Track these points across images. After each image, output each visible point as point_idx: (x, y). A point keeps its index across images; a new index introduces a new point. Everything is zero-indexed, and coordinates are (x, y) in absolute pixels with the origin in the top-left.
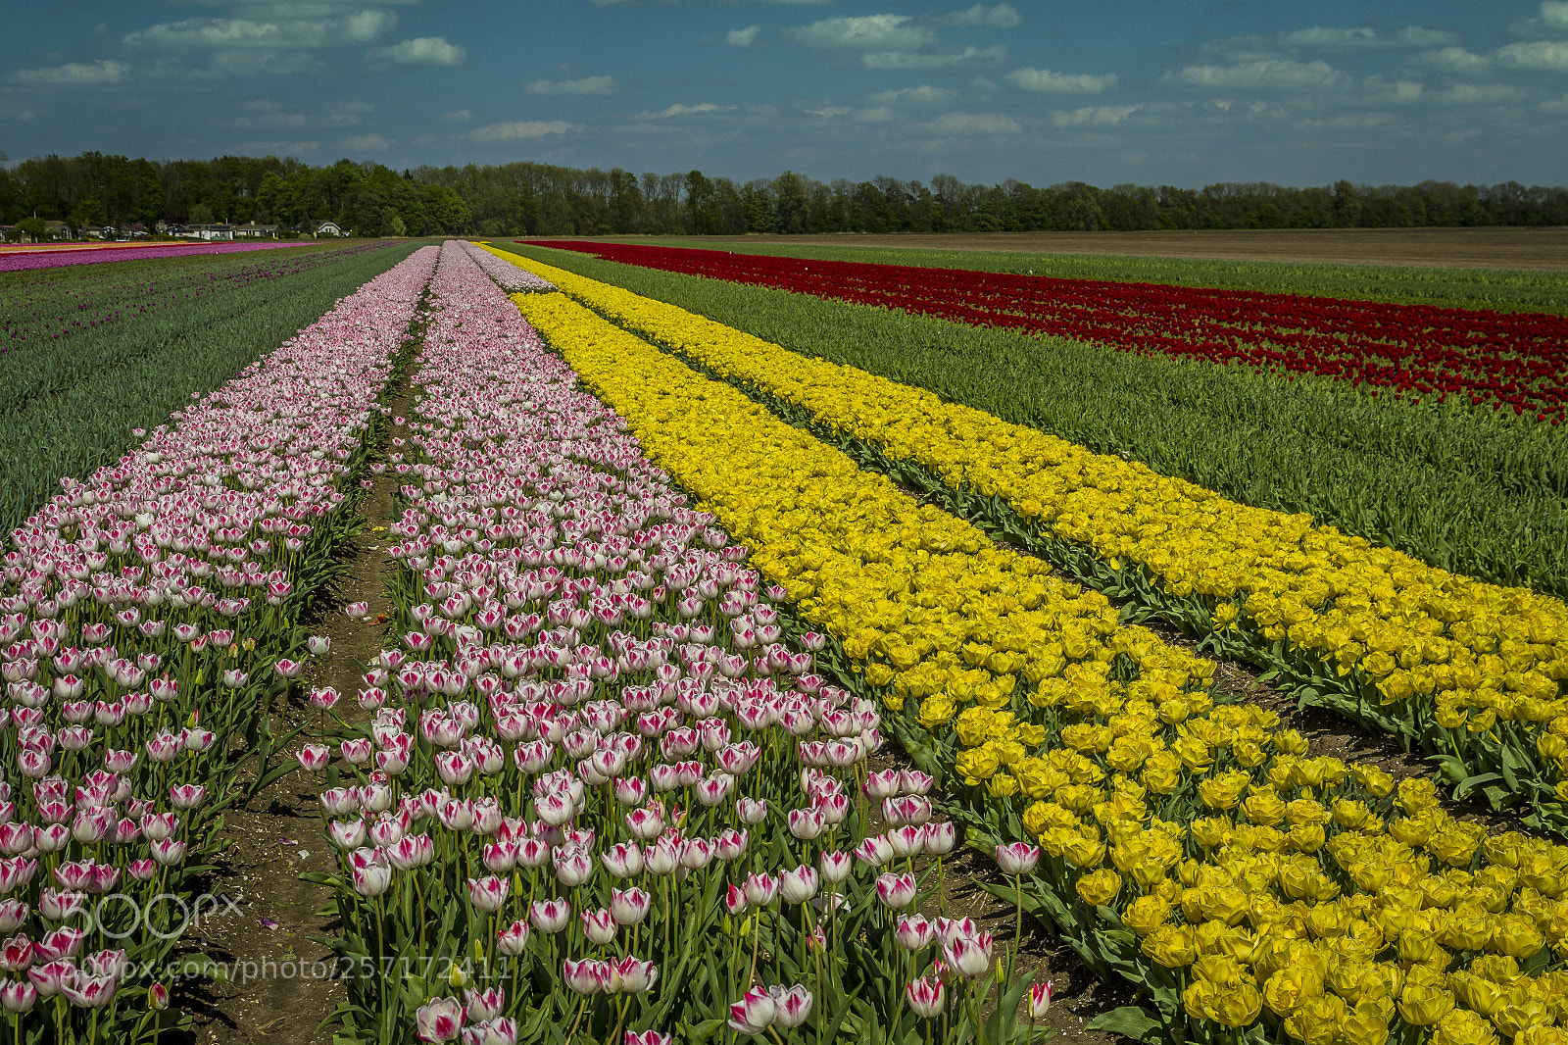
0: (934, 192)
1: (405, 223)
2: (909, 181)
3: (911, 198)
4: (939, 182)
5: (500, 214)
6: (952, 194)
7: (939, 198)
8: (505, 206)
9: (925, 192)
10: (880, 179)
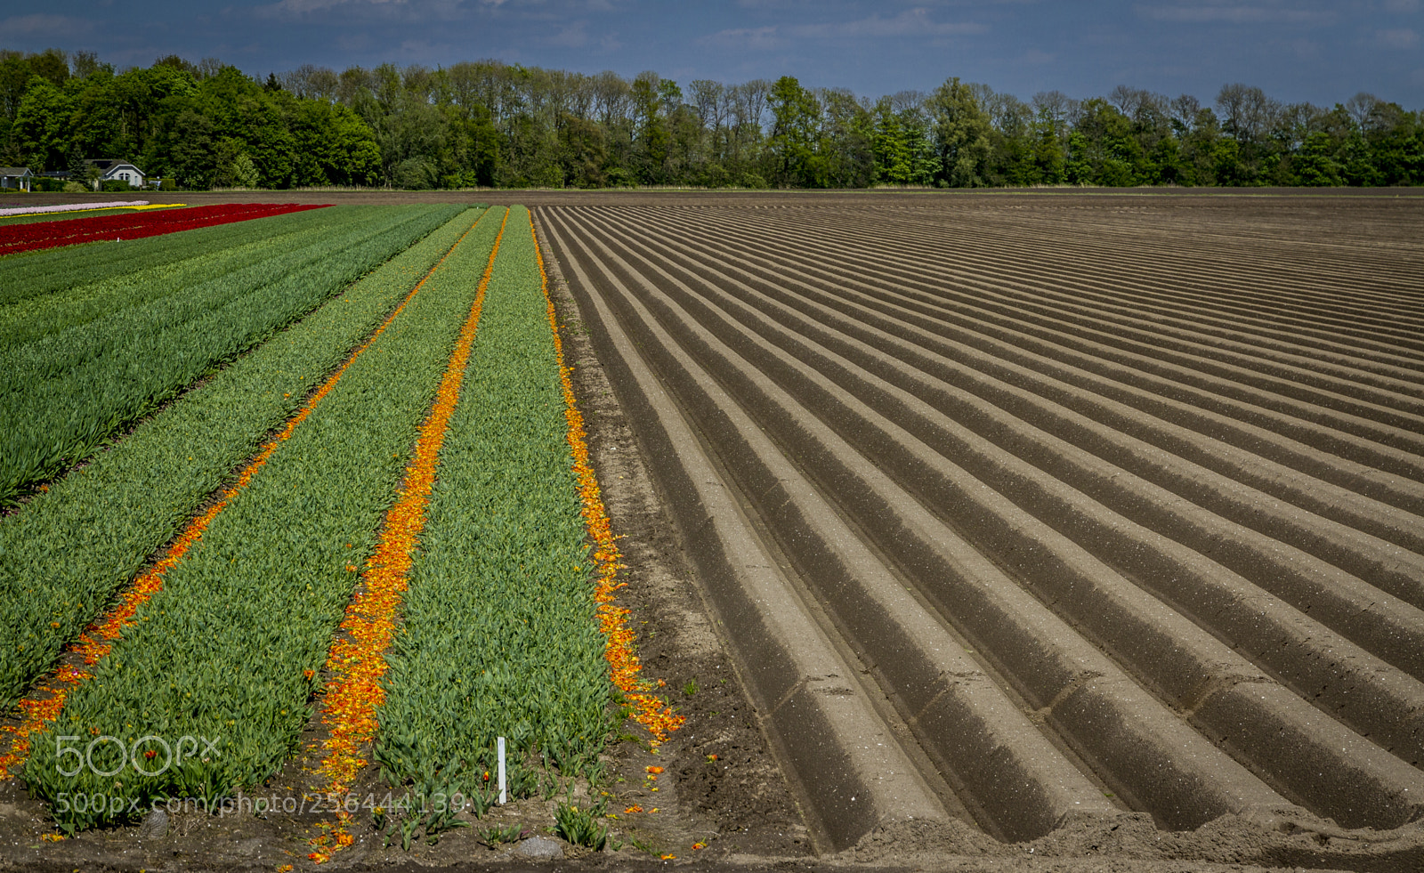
0: (1222, 117)
1: (258, 164)
2: (1175, 96)
3: (1178, 125)
4: (1232, 98)
5: (430, 150)
6: (1254, 119)
7: (1231, 127)
8: (440, 136)
9: (1206, 117)
10: (1122, 93)
